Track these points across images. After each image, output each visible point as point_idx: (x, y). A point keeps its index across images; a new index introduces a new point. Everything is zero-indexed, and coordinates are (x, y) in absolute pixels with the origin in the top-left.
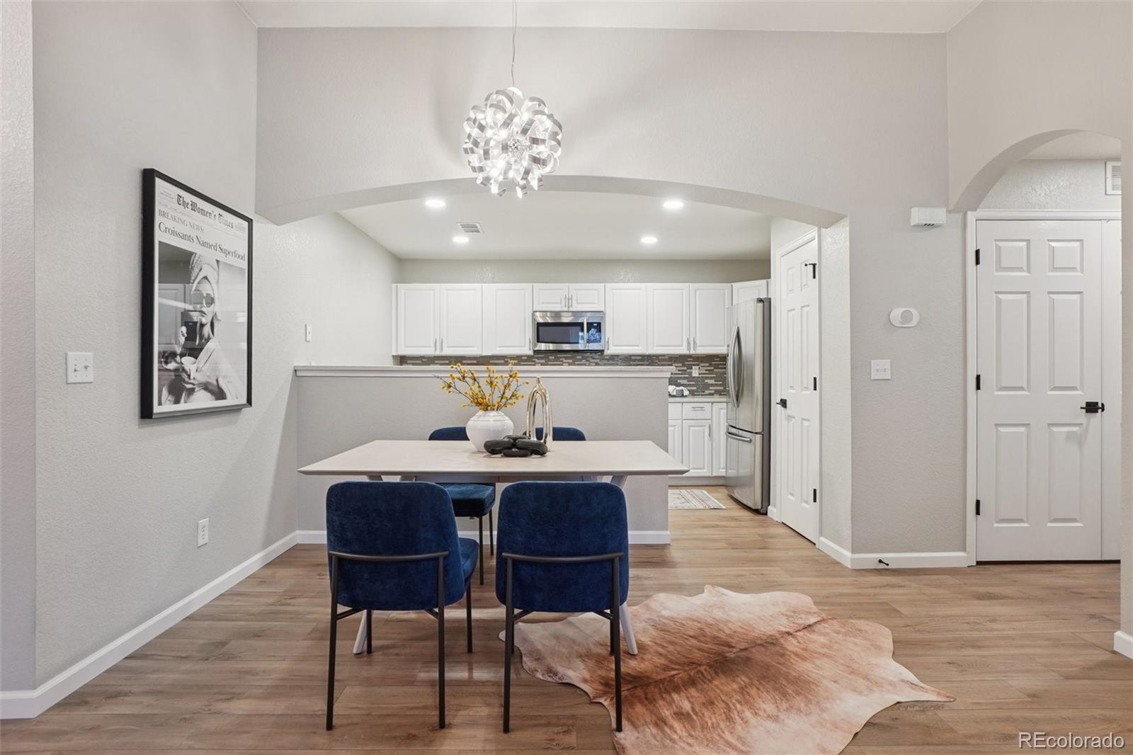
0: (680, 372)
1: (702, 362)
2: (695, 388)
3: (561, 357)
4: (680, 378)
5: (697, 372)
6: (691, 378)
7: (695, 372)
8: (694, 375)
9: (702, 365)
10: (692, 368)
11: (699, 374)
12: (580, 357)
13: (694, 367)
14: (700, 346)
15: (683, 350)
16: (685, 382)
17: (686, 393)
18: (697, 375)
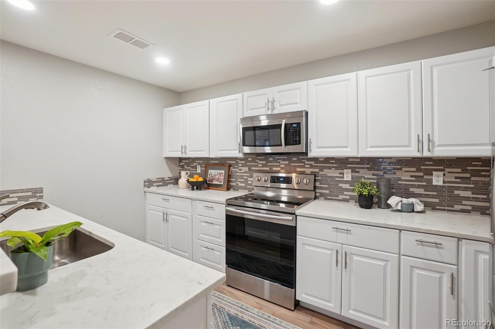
0: (414, 179)
1: (449, 166)
2: (437, 200)
3: (278, 159)
4: (413, 186)
5: (441, 179)
6: (430, 186)
7: (438, 180)
8: (435, 183)
9: (447, 170)
10: (432, 175)
11: (444, 182)
12: (295, 159)
13: (434, 173)
14: (439, 146)
15: (412, 152)
16: (421, 191)
17: (419, 207)
18: (441, 183)
